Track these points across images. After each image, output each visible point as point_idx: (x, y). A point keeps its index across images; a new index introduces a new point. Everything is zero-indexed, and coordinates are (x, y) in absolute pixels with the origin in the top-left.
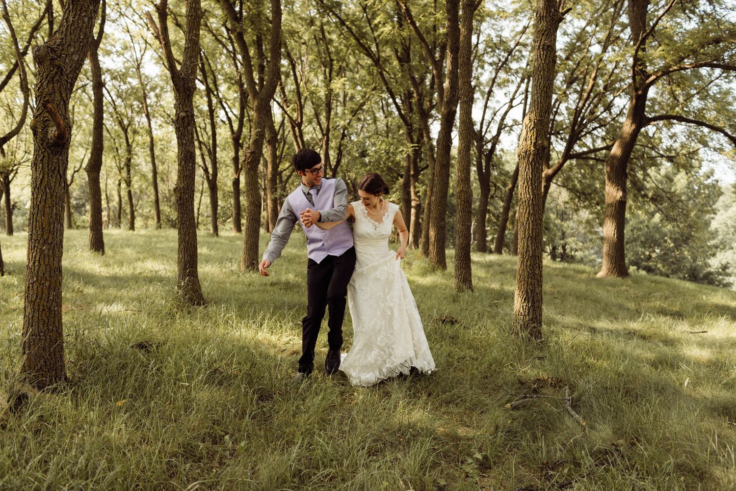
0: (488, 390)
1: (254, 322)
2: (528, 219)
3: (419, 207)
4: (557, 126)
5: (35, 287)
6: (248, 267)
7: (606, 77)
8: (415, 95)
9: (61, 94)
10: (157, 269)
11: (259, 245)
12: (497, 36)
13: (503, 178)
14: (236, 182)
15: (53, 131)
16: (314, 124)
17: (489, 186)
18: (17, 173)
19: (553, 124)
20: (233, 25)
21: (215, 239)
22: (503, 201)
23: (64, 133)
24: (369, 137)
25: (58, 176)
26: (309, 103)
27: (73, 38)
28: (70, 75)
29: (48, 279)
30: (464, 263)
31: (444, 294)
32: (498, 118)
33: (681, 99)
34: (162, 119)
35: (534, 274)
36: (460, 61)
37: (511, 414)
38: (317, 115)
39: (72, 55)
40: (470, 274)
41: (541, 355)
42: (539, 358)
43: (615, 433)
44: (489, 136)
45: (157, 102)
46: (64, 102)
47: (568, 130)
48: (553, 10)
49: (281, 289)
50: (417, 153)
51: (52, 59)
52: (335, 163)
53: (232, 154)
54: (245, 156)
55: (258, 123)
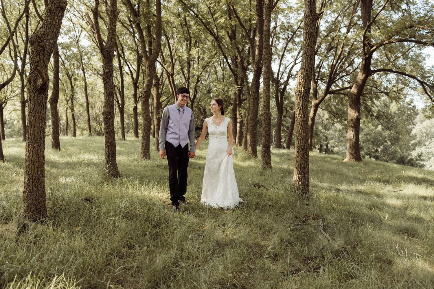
0: (278, 222)
1: (148, 187)
2: (301, 128)
3: (241, 122)
4: (322, 75)
5: (30, 167)
6: (143, 157)
7: (350, 46)
8: (239, 58)
9: (44, 61)
10: (91, 158)
11: (150, 144)
12: (287, 23)
13: (290, 105)
14: (135, 109)
15: (40, 82)
16: (181, 75)
17: (282, 110)
18: (6, 104)
19: (319, 74)
20: (134, 19)
21: (123, 141)
22: (290, 118)
23: (46, 83)
24: (213, 82)
25: (42, 106)
26: (178, 62)
27: (50, 30)
28: (49, 51)
29: (38, 162)
30: (267, 153)
31: (256, 171)
32: (288, 70)
33: (392, 60)
34: (91, 72)
35: (304, 158)
36: (264, 39)
37: (290, 233)
38: (182, 69)
39: (50, 40)
40: (270, 160)
41: (308, 203)
42: (307, 205)
43: (345, 242)
44: (282, 81)
45: (88, 62)
46: (46, 65)
47: (328, 77)
48: (313, 13)
49: (163, 169)
50: (240, 91)
51: (39, 42)
52: (193, 97)
53: (133, 92)
54: (142, 94)
55: (149, 75)
